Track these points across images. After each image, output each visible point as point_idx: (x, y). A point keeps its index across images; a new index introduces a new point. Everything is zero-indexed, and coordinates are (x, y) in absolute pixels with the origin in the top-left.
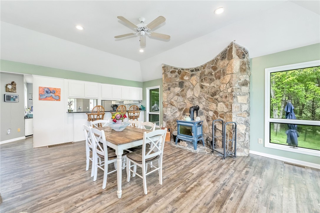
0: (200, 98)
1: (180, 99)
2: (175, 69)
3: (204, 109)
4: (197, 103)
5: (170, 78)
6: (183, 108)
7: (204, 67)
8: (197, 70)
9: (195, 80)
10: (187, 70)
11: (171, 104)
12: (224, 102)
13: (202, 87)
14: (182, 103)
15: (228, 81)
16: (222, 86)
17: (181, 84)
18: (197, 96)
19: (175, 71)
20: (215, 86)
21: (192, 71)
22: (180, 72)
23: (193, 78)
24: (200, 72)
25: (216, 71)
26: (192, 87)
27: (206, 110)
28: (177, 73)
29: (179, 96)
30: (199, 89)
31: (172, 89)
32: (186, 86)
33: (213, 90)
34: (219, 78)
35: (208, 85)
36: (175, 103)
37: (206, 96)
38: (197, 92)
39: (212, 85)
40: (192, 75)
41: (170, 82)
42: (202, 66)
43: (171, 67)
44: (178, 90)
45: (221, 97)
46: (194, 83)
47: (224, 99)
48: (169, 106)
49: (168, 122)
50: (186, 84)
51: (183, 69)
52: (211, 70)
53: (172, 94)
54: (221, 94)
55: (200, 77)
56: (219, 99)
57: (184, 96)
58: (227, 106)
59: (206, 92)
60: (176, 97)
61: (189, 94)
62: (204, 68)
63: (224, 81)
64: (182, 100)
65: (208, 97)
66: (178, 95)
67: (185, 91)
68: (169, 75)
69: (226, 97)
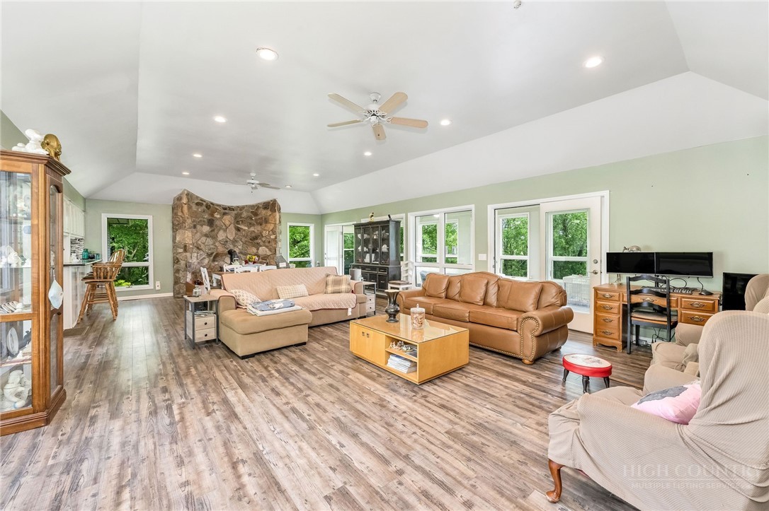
0: (234, 241)
1: (210, 241)
2: (202, 200)
3: (241, 253)
4: (231, 247)
5: (196, 212)
6: (213, 253)
7: (242, 208)
8: (231, 209)
9: (228, 219)
10: (218, 205)
11: (198, 248)
12: (267, 247)
13: (238, 229)
14: (212, 246)
15: (271, 228)
16: (264, 232)
17: (211, 223)
18: (232, 238)
19: (203, 204)
20: (256, 231)
21: (225, 209)
22: (210, 207)
23: (225, 217)
24: (236, 212)
25: (258, 217)
26: (224, 227)
27: (243, 254)
28: (204, 207)
29: (208, 237)
30: (234, 231)
31: (198, 227)
32: (216, 226)
33: (253, 235)
34: (261, 225)
35: (246, 228)
36: (202, 247)
37: (244, 239)
38: (231, 234)
39: (252, 229)
40: (225, 214)
41: (196, 217)
42: (238, 207)
43: (197, 197)
44: (206, 229)
45: (264, 242)
46: (227, 223)
47: (267, 244)
48: (194, 250)
49: (193, 273)
50: (217, 223)
51: (212, 204)
52: (250, 214)
53: (198, 234)
54: (264, 239)
55: (235, 219)
56: (262, 244)
57: (214, 238)
58: (270, 250)
59: (244, 236)
60: (204, 239)
61: (221, 236)
62: (241, 210)
63: (266, 228)
64: (211, 243)
65: (246, 241)
66: (206, 235)
67: (216, 231)
68: (194, 208)
69: (269, 242)
